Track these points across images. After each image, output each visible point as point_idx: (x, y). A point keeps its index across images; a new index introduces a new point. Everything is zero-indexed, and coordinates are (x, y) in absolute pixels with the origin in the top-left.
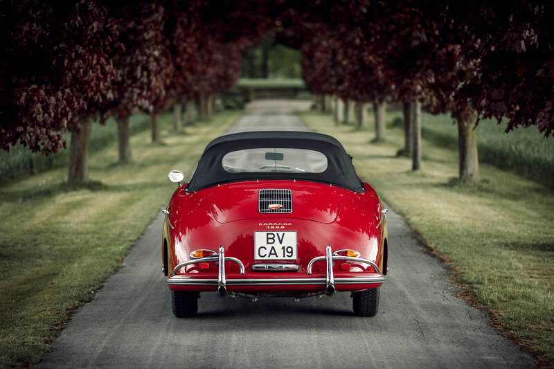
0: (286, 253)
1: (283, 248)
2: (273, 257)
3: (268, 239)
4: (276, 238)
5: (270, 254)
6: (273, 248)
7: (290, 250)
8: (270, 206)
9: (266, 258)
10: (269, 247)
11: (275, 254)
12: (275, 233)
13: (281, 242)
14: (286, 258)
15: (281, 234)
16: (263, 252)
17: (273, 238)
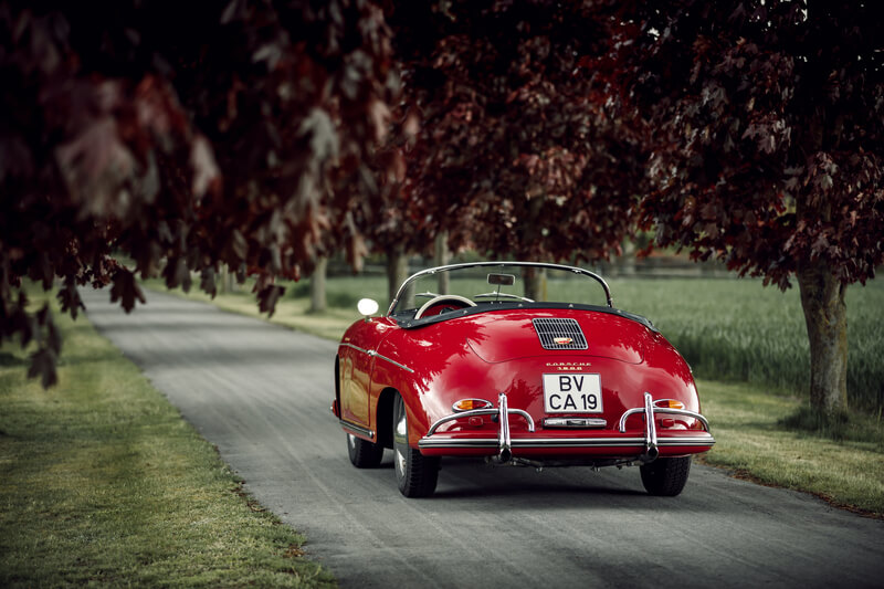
0: (588, 404)
1: (584, 396)
2: (570, 409)
3: (561, 384)
4: (573, 383)
5: (567, 405)
6: (569, 396)
7: (592, 399)
8: (556, 340)
9: (561, 410)
10: (564, 395)
11: (573, 405)
12: (571, 376)
13: (579, 389)
14: (588, 410)
15: (578, 377)
16: (556, 402)
17: (568, 384)
